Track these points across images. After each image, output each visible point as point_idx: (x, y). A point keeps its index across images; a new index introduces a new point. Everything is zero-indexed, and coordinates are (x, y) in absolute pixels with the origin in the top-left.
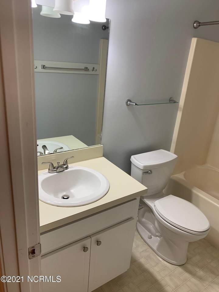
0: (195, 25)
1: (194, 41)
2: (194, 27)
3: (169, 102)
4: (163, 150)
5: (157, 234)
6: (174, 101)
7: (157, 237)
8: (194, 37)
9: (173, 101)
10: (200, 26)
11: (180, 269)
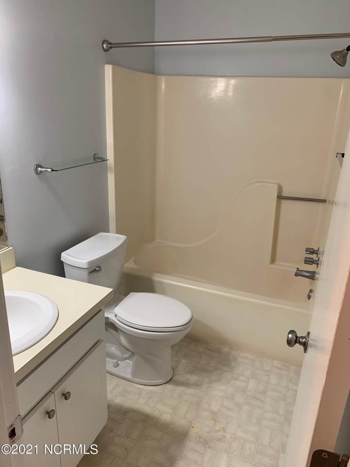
0: (104, 46)
1: (108, 70)
2: (104, 49)
3: (94, 161)
4: (102, 233)
5: (125, 356)
6: (102, 158)
7: (127, 360)
8: (106, 64)
9: (99, 159)
10: (111, 48)
11: (169, 387)
